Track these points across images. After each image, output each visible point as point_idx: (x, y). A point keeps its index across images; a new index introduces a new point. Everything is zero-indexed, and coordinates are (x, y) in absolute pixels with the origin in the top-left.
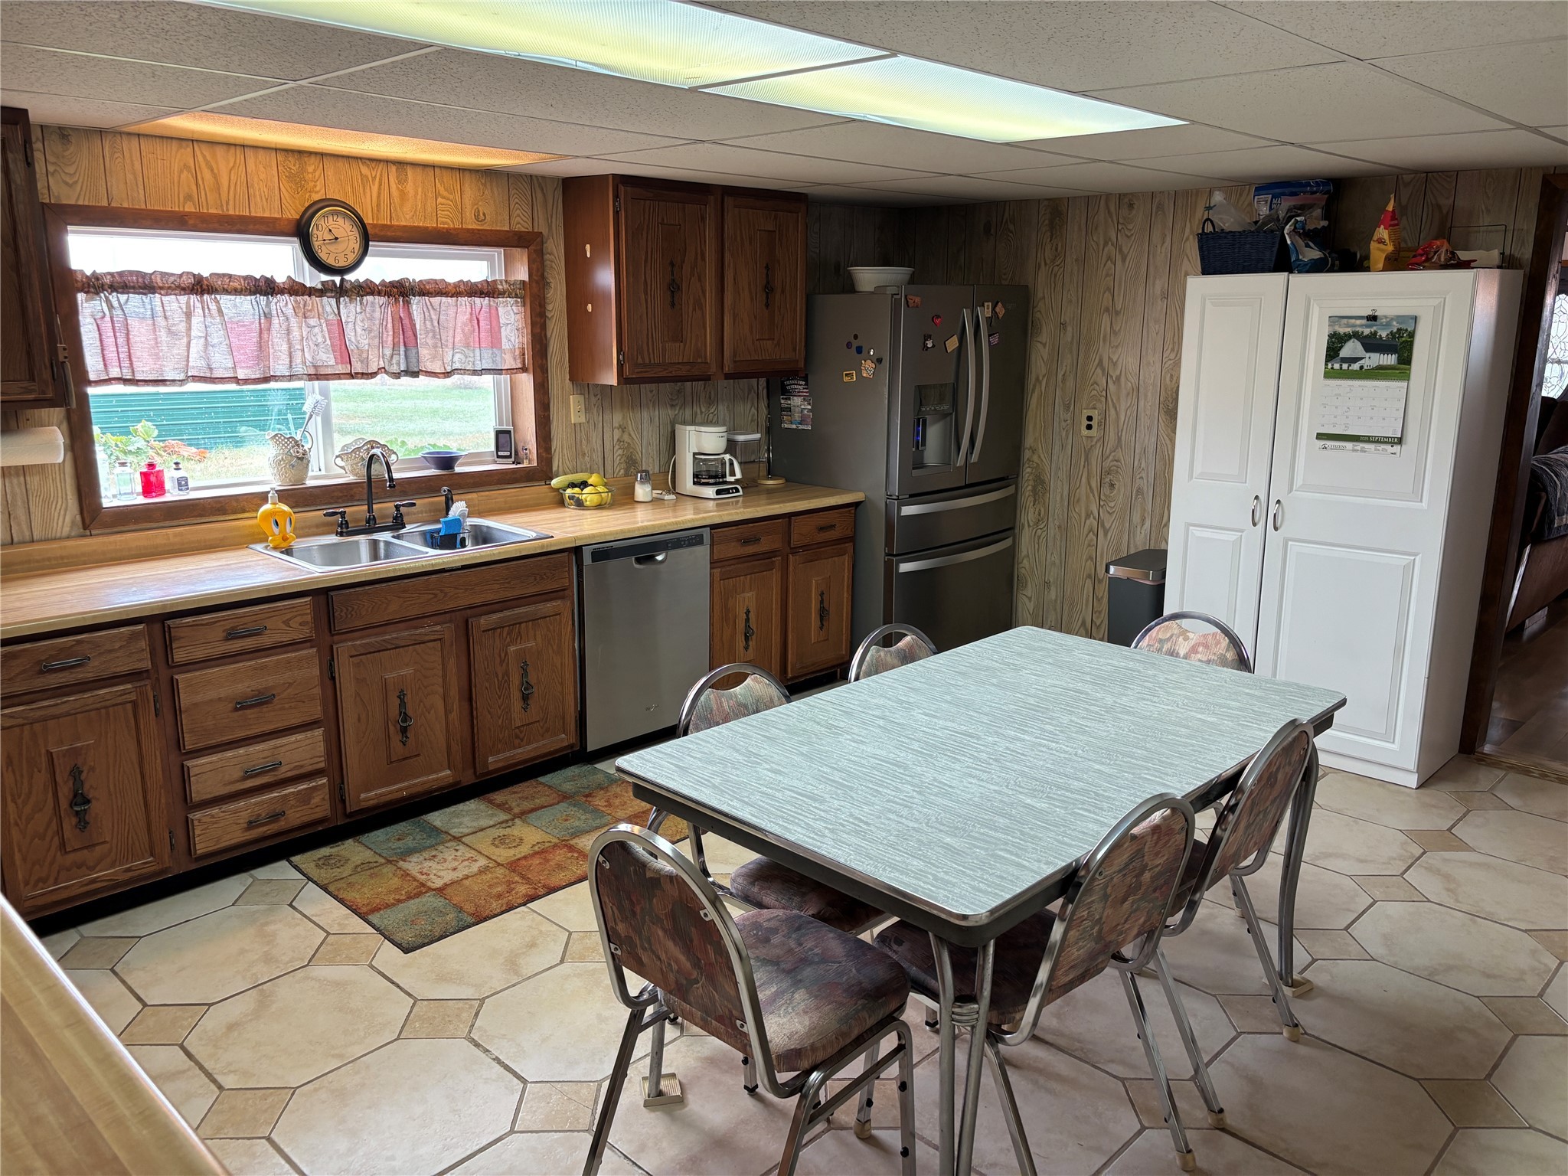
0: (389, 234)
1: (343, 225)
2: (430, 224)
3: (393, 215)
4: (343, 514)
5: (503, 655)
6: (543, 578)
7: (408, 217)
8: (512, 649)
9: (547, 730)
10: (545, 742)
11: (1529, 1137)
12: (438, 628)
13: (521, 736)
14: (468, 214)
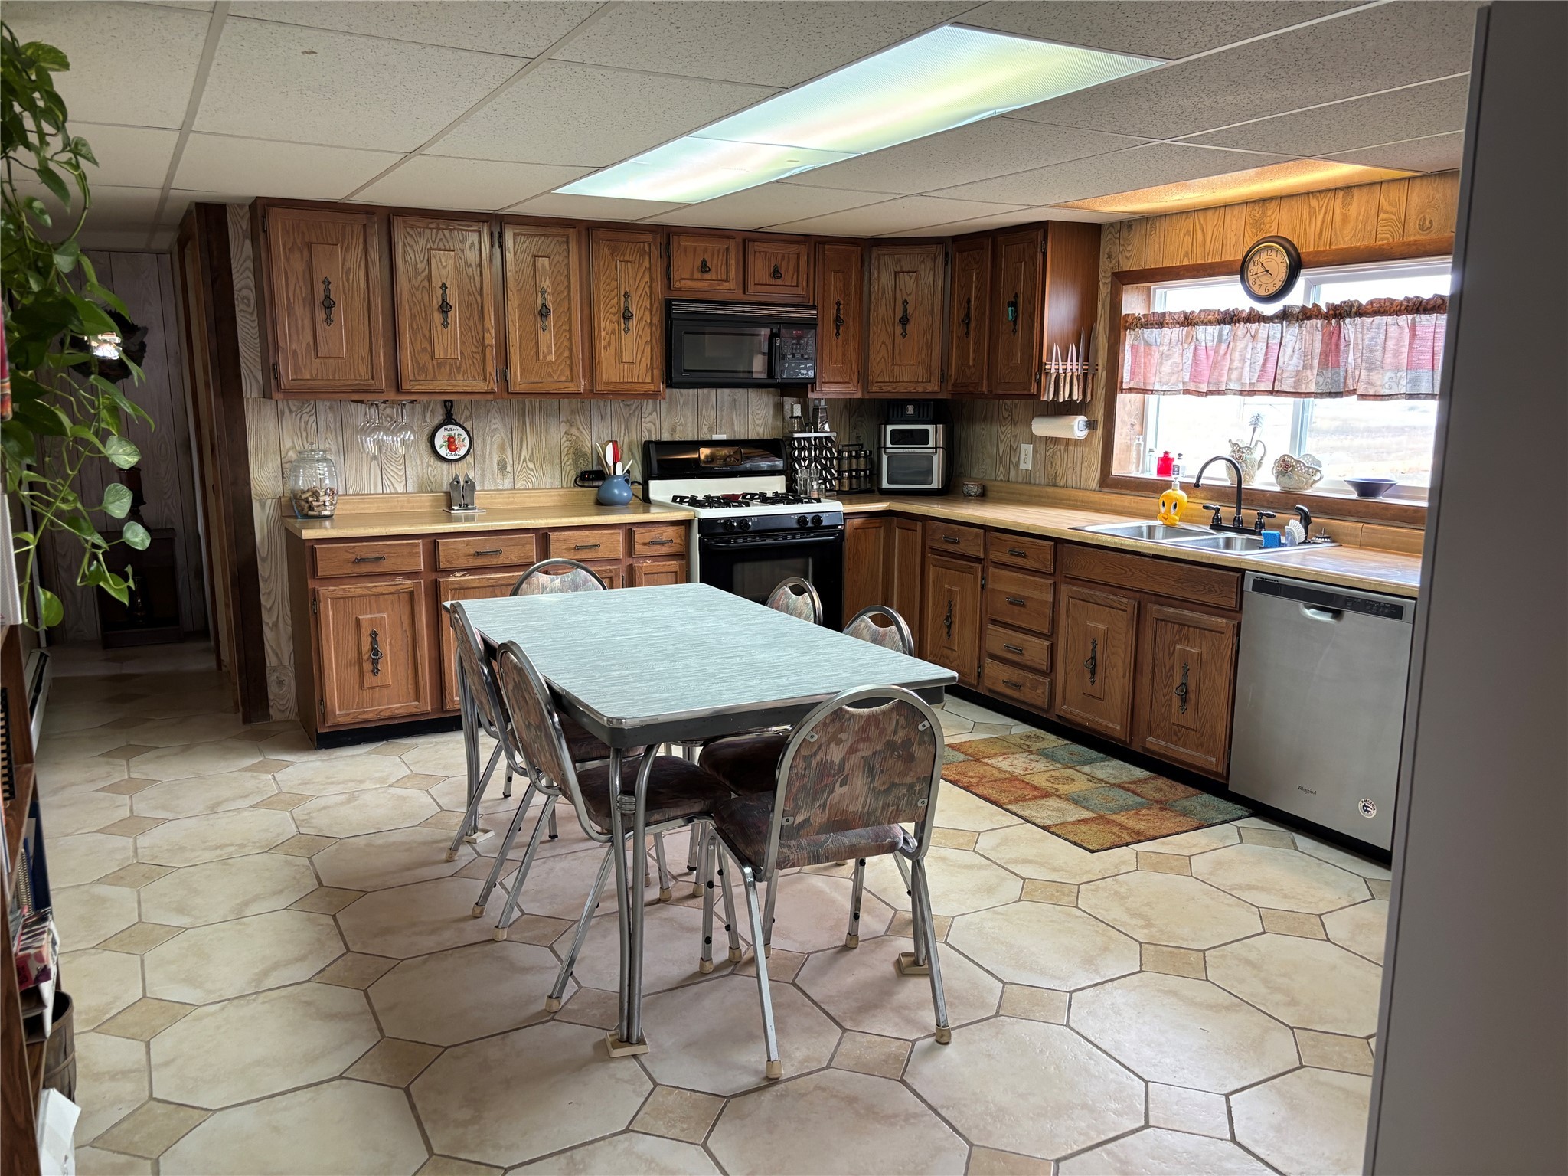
0: (1321, 259)
1: (1275, 257)
2: (1369, 242)
3: (1333, 240)
4: (1218, 510)
5: (1172, 649)
6: (1211, 591)
7: (1347, 239)
8: (1178, 646)
9: (1202, 745)
10: (1197, 754)
11: (336, 1068)
12: (1125, 600)
13: (1180, 735)
14: (1411, 224)
